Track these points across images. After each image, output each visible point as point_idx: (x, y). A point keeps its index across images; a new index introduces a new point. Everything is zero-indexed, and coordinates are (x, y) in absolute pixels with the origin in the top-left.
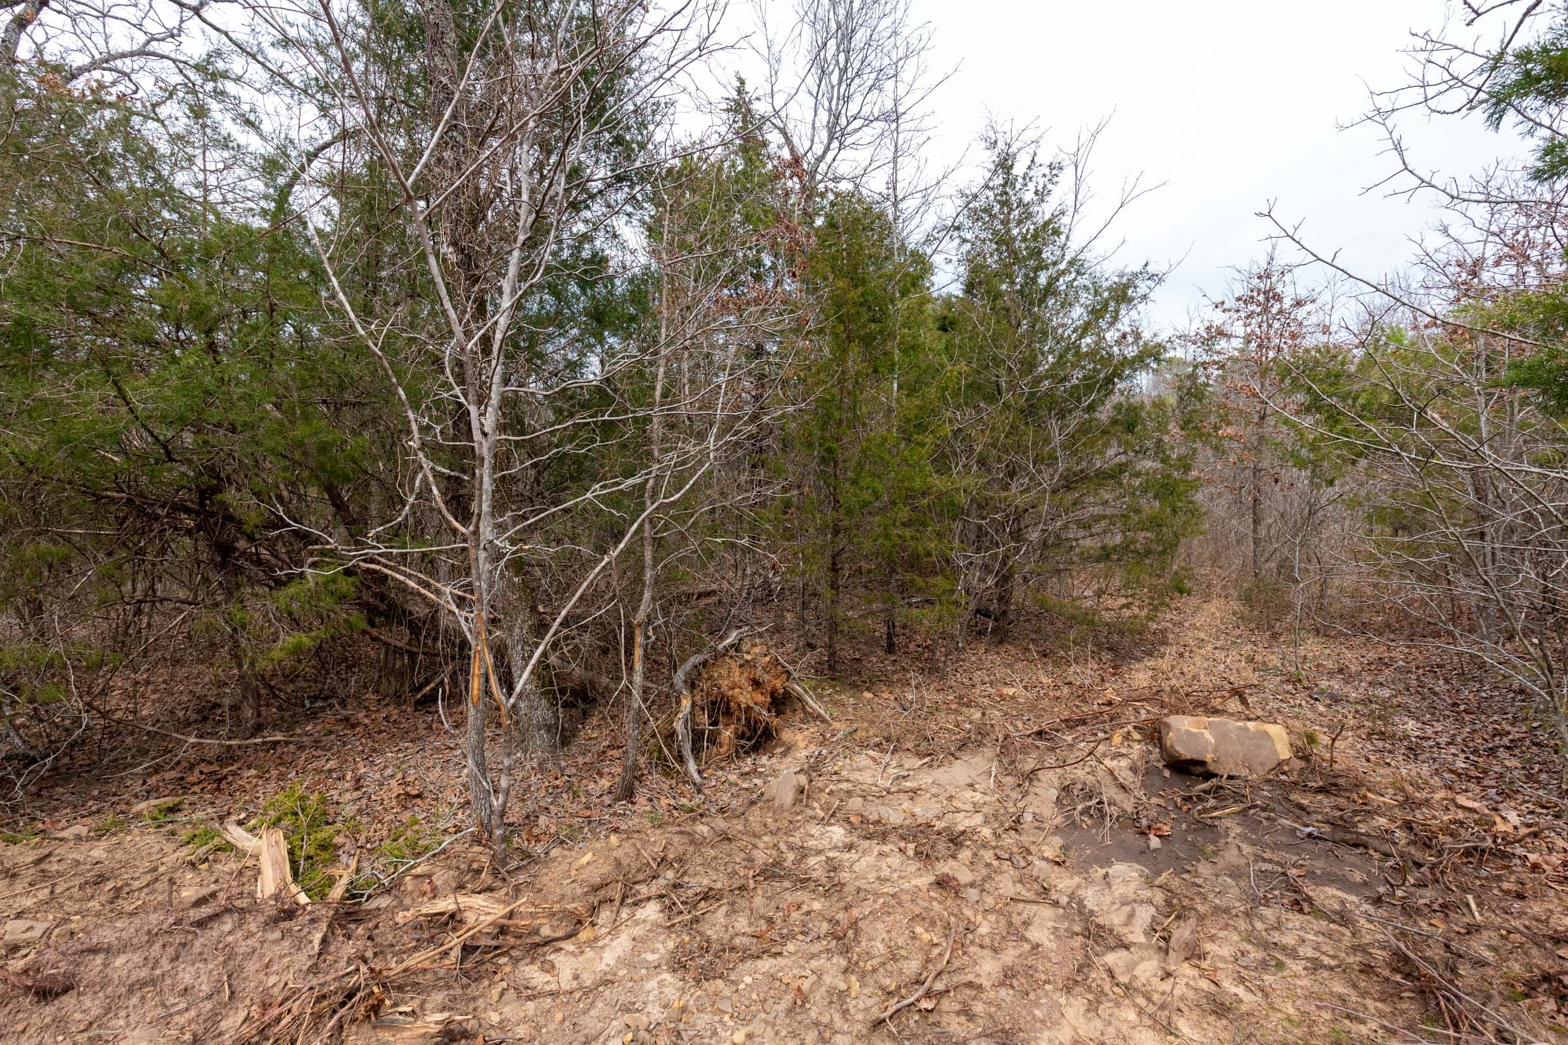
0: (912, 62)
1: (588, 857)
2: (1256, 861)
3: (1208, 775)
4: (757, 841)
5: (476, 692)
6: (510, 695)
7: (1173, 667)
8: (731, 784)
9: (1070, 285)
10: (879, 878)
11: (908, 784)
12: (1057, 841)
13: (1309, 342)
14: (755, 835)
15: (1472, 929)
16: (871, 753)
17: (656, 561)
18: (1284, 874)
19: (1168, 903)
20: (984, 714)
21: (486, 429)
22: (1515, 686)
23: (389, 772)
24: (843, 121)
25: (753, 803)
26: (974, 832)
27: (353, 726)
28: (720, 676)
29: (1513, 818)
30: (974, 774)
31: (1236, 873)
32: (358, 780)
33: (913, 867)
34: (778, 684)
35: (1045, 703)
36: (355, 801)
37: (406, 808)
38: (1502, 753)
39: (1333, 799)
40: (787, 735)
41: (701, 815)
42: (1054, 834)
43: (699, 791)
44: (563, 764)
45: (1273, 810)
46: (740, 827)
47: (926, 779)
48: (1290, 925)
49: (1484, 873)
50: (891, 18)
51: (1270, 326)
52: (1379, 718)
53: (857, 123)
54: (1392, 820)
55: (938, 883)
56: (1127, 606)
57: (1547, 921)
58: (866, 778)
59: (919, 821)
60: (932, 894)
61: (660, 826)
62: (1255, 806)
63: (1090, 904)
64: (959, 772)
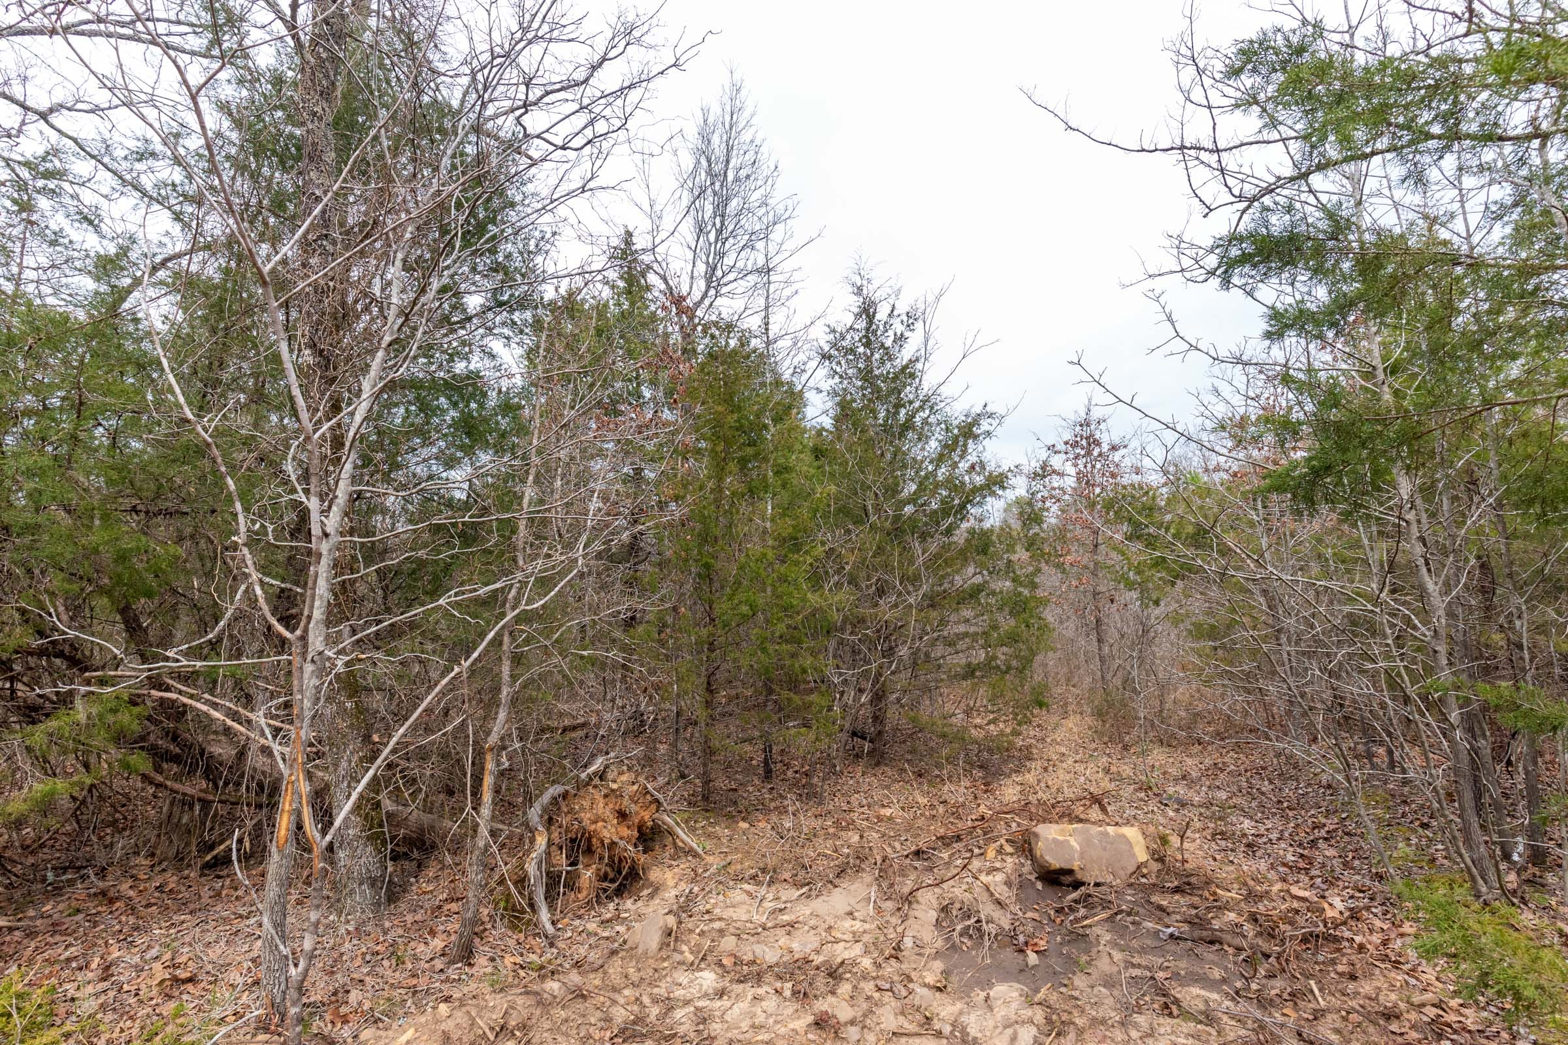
0: (779, 227)
1: (410, 1034)
2: (1126, 968)
3: (1077, 885)
4: (616, 996)
5: (283, 832)
6: (324, 832)
7: (1039, 781)
8: (589, 934)
9: (925, 421)
10: (753, 1026)
11: (786, 918)
12: (938, 965)
13: (1125, 481)
14: (615, 989)
15: (1318, 1015)
16: (746, 886)
17: (514, 678)
18: (1152, 978)
19: (1049, 1020)
20: (861, 837)
21: (328, 530)
22: (1324, 782)
23: (154, 952)
24: (719, 273)
25: (614, 953)
26: (855, 963)
27: (111, 901)
28: (582, 808)
29: (1337, 902)
30: (853, 901)
31: (1109, 983)
32: (108, 968)
33: (790, 1008)
34: (646, 815)
35: (920, 822)
36: (97, 995)
37: (170, 997)
38: (1321, 844)
39: (1188, 898)
40: (655, 874)
41: (553, 973)
42: (935, 959)
43: (552, 945)
44: (387, 924)
45: (1137, 914)
46: (597, 982)
47: (803, 910)
48: (1162, 1031)
49: (1321, 958)
50: (762, 191)
51: (1093, 467)
52: (1220, 819)
53: (731, 277)
54: (1240, 914)
55: (817, 1024)
56: (994, 721)
57: (1376, 999)
58: (741, 914)
59: (797, 956)
60: (810, 1036)
61: (502, 990)
62: (1121, 912)
63: (973, 1031)
64: (838, 900)
